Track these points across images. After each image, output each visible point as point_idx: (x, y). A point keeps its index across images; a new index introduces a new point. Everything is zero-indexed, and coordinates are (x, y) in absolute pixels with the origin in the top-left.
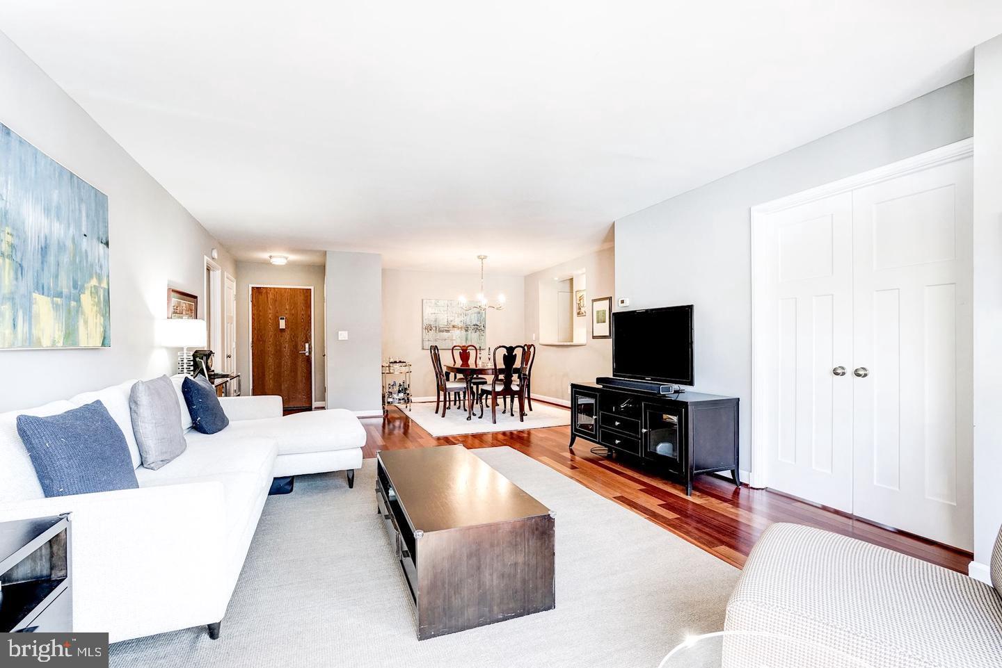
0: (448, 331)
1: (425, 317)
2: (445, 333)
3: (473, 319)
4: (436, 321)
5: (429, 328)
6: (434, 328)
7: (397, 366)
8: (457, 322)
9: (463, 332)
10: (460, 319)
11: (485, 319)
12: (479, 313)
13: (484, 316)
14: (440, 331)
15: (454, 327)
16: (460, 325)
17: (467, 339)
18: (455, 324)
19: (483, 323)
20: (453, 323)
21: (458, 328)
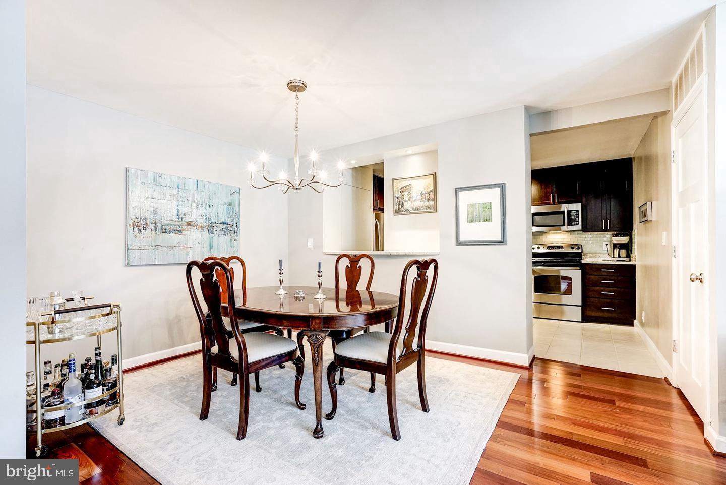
0: (178, 232)
1: (133, 203)
2: (173, 236)
3: (221, 214)
4: (155, 212)
5: (141, 225)
6: (152, 226)
7: (78, 318)
8: (195, 215)
9: (206, 233)
10: (199, 212)
11: (238, 213)
12: (230, 204)
13: (237, 210)
14: (163, 231)
15: (189, 224)
16: (200, 222)
17: (211, 246)
18: (192, 219)
19: (236, 220)
20: (188, 219)
21: (197, 227)
